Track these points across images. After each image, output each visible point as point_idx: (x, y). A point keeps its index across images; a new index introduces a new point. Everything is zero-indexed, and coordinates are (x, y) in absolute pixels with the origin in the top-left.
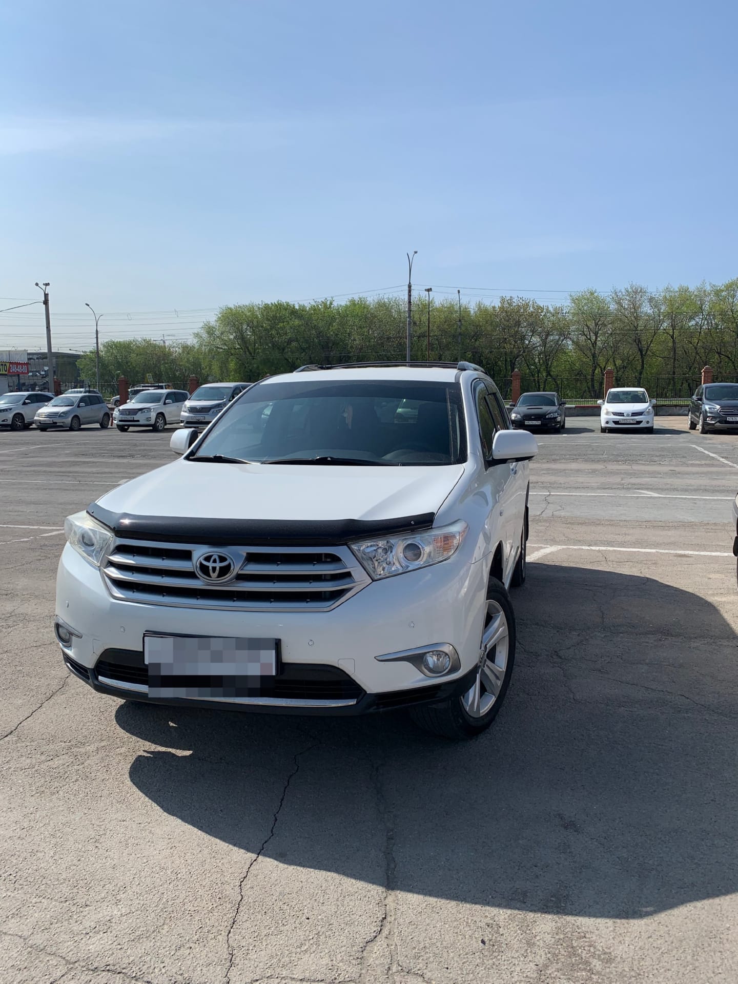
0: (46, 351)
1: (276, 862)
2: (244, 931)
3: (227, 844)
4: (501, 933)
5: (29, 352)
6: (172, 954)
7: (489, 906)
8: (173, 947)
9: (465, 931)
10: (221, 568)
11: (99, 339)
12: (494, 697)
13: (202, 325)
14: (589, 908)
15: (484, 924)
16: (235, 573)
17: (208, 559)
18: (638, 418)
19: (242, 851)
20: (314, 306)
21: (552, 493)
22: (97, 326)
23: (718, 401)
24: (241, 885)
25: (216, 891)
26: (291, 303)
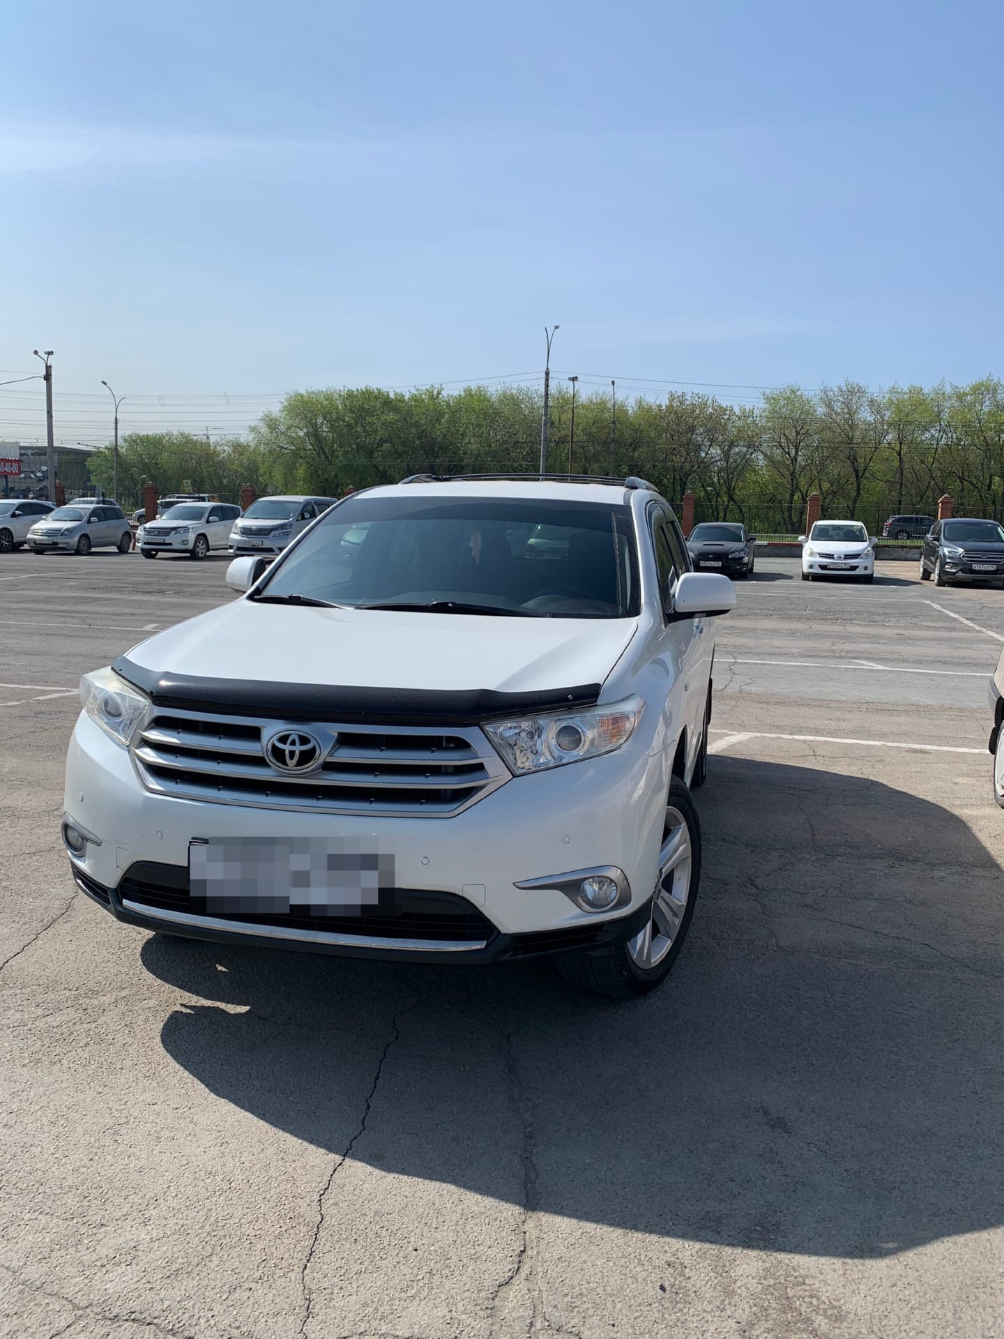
0: (46, 444)
1: (369, 1167)
2: (326, 1267)
3: (300, 1141)
4: (687, 1276)
5: (22, 445)
6: (224, 1297)
7: (669, 1237)
8: (226, 1288)
9: (636, 1272)
10: (301, 752)
11: (118, 431)
12: (670, 940)
13: (260, 415)
14: (808, 1242)
15: (664, 1262)
16: (321, 760)
17: (283, 739)
18: (853, 562)
19: (322, 1151)
20: (416, 395)
21: (738, 661)
22: (116, 412)
23: (961, 543)
24: (320, 1200)
25: (285, 1207)
26: (384, 390)
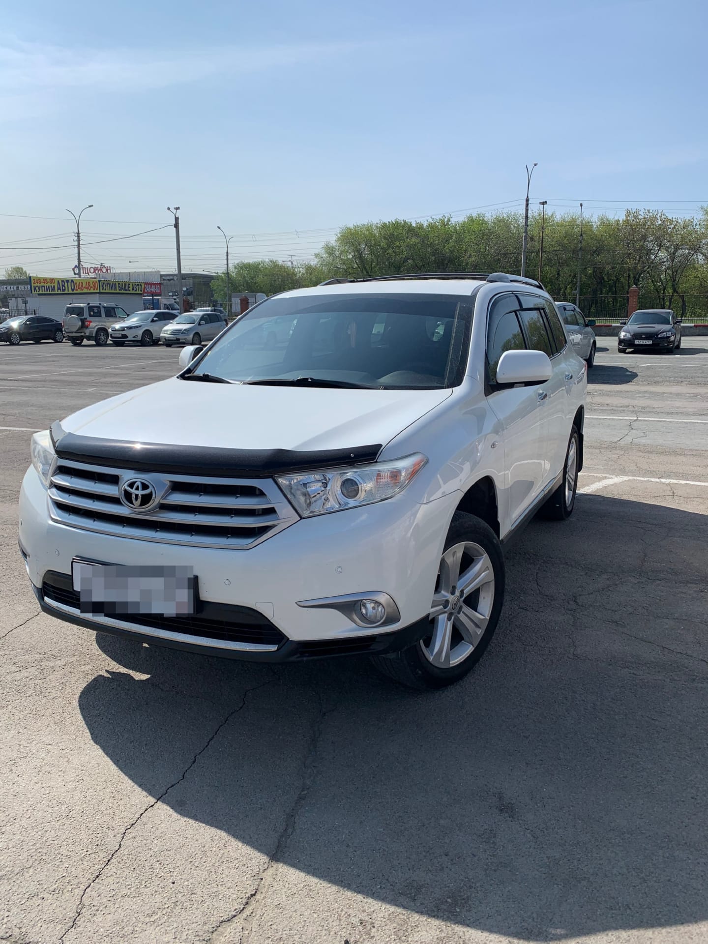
1: (171, 810)
2: (103, 888)
5: (162, 273)
7: (372, 898)
8: (27, 896)
9: (332, 925)
10: (142, 495)
12: (472, 646)
15: (358, 920)
16: (157, 502)
17: (131, 485)
19: (145, 793)
21: (639, 418)
24: (124, 833)
25: (98, 836)
26: (408, 221)
